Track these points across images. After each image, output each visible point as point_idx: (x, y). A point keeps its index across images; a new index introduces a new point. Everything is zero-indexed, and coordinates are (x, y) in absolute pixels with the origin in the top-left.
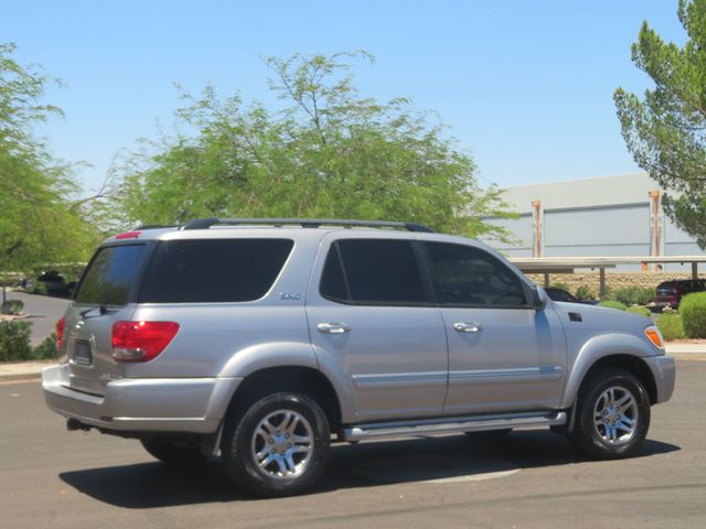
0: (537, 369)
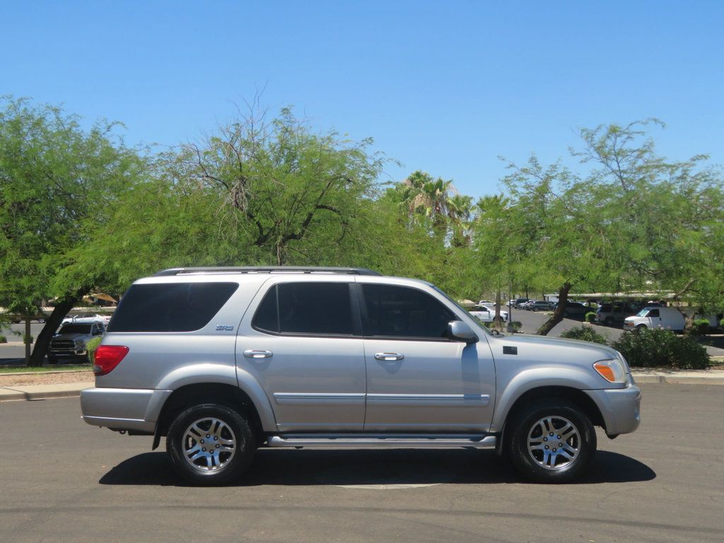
0: (462, 396)
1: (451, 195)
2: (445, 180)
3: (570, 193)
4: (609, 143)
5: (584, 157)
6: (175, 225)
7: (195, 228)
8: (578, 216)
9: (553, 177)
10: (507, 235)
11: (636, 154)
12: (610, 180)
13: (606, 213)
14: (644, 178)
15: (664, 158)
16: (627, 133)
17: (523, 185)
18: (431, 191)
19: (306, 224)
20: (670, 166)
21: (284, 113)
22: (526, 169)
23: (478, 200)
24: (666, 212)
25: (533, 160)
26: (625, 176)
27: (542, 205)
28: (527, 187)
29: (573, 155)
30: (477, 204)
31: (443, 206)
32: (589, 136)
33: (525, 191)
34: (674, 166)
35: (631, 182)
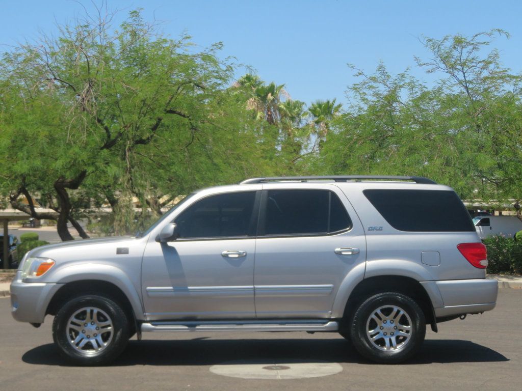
1: (283, 99)
2: (277, 84)
3: (417, 102)
4: (456, 53)
5: (430, 67)
6: (24, 128)
7: (44, 132)
8: (425, 125)
9: (401, 87)
10: (355, 143)
11: (480, 65)
12: (457, 90)
13: (453, 122)
14: (489, 88)
15: (508, 69)
16: (472, 44)
17: (372, 93)
18: (263, 95)
19: (154, 128)
20: (514, 77)
21: (133, 16)
22: (375, 78)
23: (310, 105)
24: (510, 122)
25: (381, 68)
26: (471, 86)
27: (390, 113)
28: (376, 95)
29: (421, 65)
30: (310, 110)
31: (275, 111)
32: (436, 46)
33: (374, 99)
34: (518, 77)
35: (476, 92)
